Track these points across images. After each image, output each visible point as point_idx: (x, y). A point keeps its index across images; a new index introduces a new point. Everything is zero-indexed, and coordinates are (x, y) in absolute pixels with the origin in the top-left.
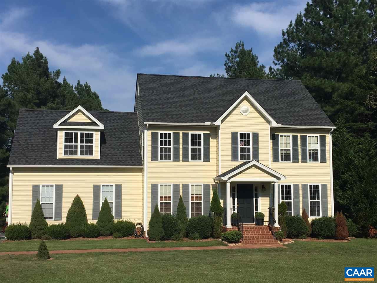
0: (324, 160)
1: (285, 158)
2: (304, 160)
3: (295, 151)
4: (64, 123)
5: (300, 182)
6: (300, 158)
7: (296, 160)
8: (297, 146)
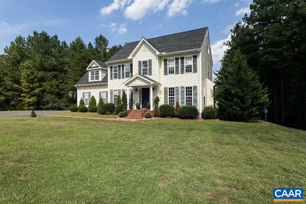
0: (195, 71)
1: (171, 72)
2: (182, 72)
3: (177, 67)
4: (90, 68)
5: (180, 86)
6: (180, 72)
7: (177, 73)
8: (178, 64)
